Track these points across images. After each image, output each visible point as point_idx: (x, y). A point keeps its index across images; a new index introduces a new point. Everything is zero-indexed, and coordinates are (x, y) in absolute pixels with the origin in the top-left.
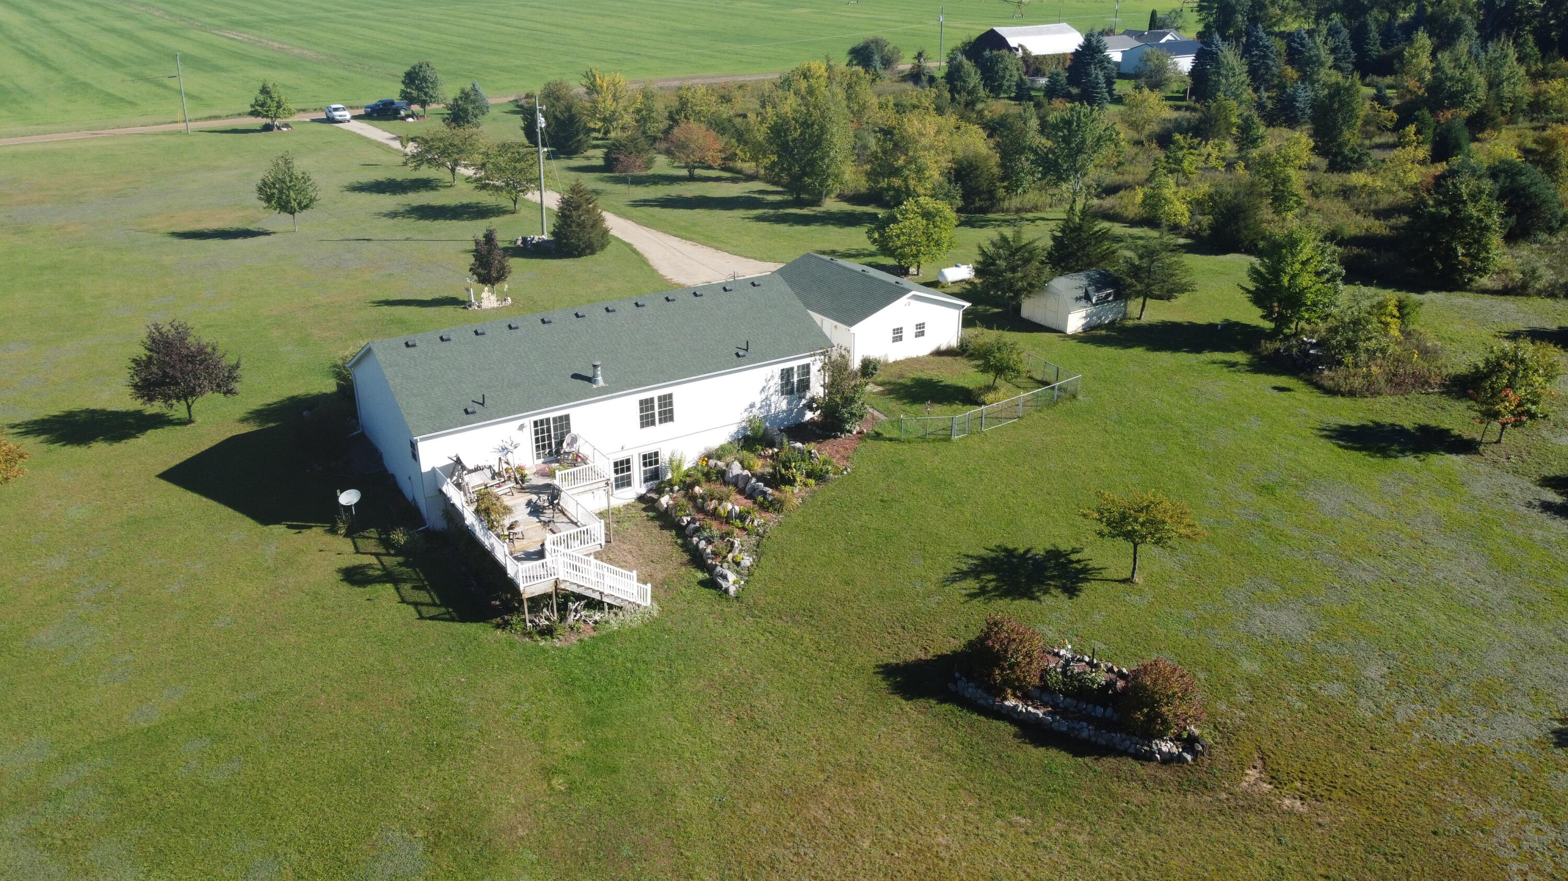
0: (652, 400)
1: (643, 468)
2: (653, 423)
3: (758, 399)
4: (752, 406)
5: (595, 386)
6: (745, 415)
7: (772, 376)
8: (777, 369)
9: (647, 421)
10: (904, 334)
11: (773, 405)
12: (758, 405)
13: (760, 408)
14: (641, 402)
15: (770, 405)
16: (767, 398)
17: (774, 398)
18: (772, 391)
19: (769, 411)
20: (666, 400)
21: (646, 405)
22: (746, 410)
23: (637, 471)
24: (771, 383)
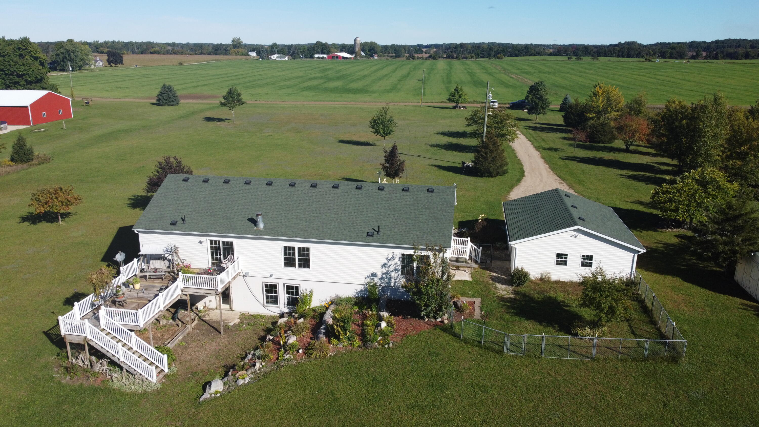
0: (293, 248)
1: (286, 296)
2: (294, 266)
3: (380, 272)
4: (374, 275)
5: (255, 228)
6: (368, 280)
7: (393, 257)
8: (398, 253)
9: (289, 262)
10: (568, 260)
11: (393, 280)
12: (379, 276)
13: (381, 279)
14: (285, 248)
15: (390, 279)
16: (387, 272)
17: (393, 274)
18: (392, 268)
19: (389, 283)
20: (305, 252)
21: (288, 251)
22: (368, 277)
23: (282, 296)
24: (392, 262)
